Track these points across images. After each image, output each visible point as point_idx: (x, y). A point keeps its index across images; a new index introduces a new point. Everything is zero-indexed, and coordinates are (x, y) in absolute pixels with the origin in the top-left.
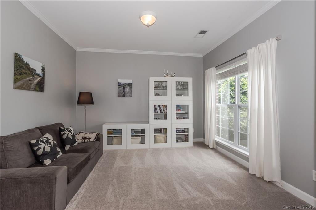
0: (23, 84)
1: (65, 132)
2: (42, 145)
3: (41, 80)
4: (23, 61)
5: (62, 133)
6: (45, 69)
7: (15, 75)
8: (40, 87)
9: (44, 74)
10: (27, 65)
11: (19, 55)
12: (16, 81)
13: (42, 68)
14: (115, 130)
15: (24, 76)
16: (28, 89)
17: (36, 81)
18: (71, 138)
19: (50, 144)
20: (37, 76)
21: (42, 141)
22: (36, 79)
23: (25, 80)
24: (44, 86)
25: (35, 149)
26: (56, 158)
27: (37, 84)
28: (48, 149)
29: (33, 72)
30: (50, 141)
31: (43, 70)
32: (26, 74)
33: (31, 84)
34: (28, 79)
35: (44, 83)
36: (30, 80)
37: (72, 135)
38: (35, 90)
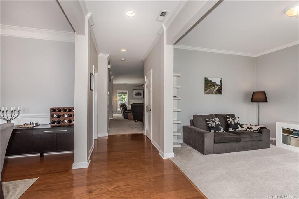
0: (209, 92)
1: (230, 119)
2: (211, 122)
3: (220, 87)
4: (209, 80)
5: (228, 120)
6: (223, 80)
7: (205, 88)
8: (219, 91)
9: (221, 84)
10: (211, 81)
11: (207, 78)
12: (206, 90)
13: (220, 81)
14: (296, 130)
15: (209, 87)
16: (212, 94)
17: (216, 89)
18: (234, 124)
19: (215, 123)
20: (217, 86)
21: (212, 121)
22: (216, 87)
23: (210, 89)
24: (222, 91)
25: (208, 123)
26: (218, 132)
27: (216, 91)
28: (214, 125)
29: (214, 84)
30: (216, 121)
31: (221, 81)
32: (210, 86)
33: (213, 91)
34: (211, 89)
35: (222, 89)
36: (212, 89)
37: (235, 123)
38: (216, 94)
